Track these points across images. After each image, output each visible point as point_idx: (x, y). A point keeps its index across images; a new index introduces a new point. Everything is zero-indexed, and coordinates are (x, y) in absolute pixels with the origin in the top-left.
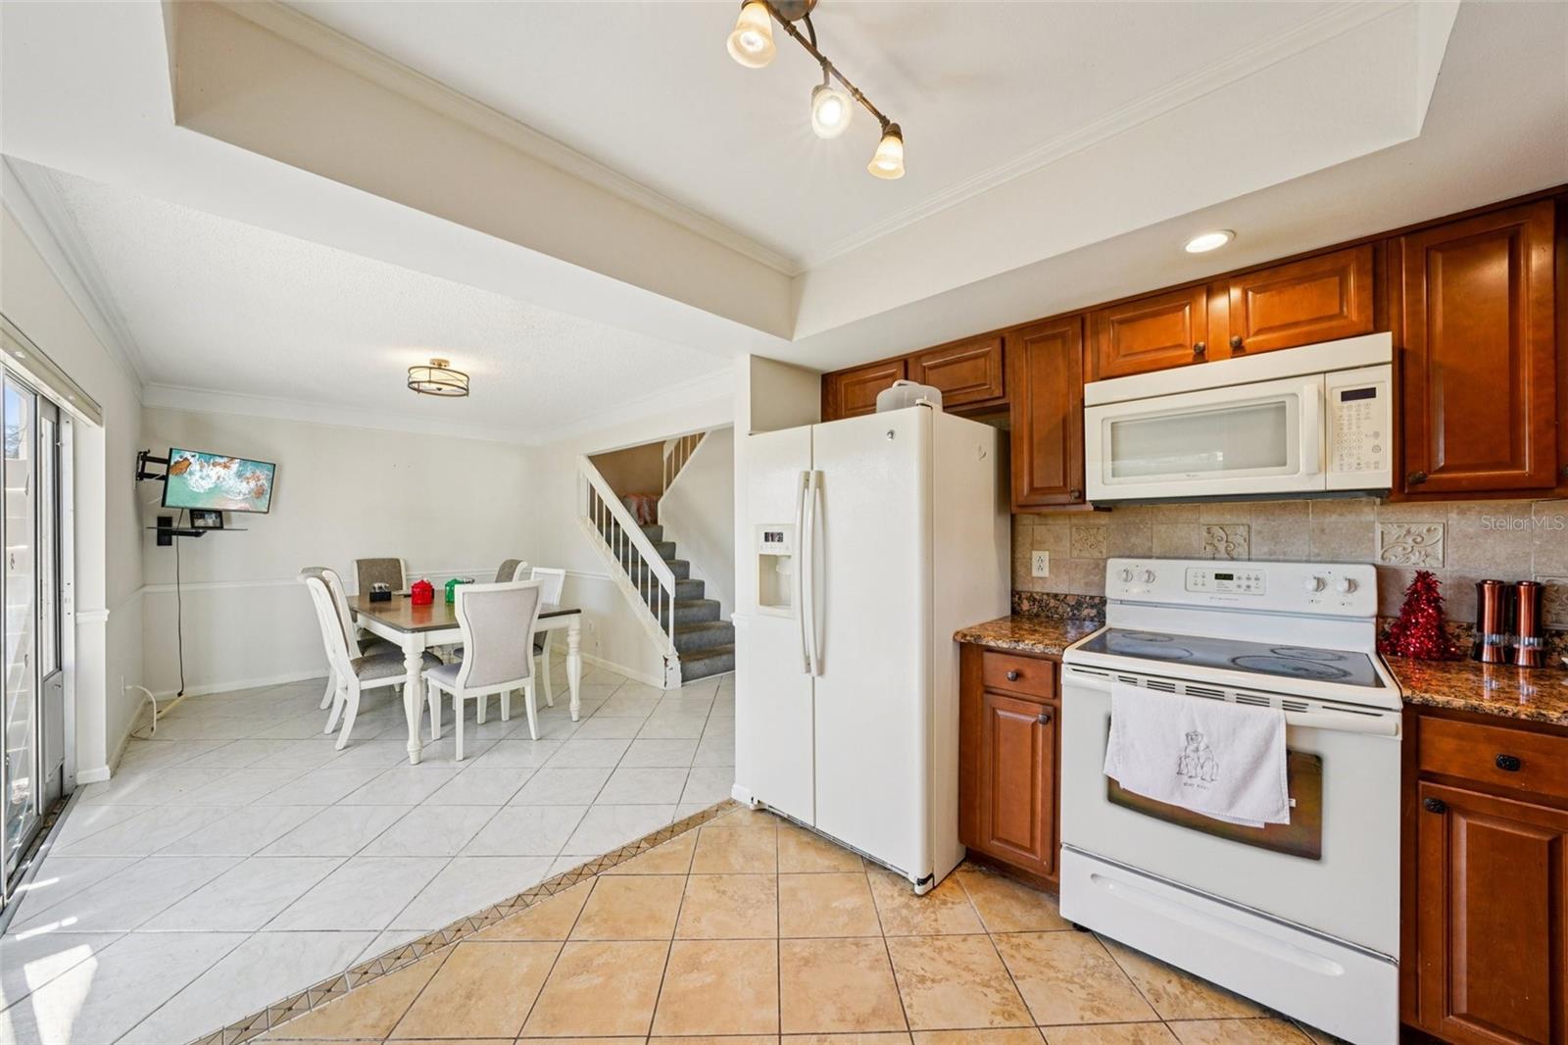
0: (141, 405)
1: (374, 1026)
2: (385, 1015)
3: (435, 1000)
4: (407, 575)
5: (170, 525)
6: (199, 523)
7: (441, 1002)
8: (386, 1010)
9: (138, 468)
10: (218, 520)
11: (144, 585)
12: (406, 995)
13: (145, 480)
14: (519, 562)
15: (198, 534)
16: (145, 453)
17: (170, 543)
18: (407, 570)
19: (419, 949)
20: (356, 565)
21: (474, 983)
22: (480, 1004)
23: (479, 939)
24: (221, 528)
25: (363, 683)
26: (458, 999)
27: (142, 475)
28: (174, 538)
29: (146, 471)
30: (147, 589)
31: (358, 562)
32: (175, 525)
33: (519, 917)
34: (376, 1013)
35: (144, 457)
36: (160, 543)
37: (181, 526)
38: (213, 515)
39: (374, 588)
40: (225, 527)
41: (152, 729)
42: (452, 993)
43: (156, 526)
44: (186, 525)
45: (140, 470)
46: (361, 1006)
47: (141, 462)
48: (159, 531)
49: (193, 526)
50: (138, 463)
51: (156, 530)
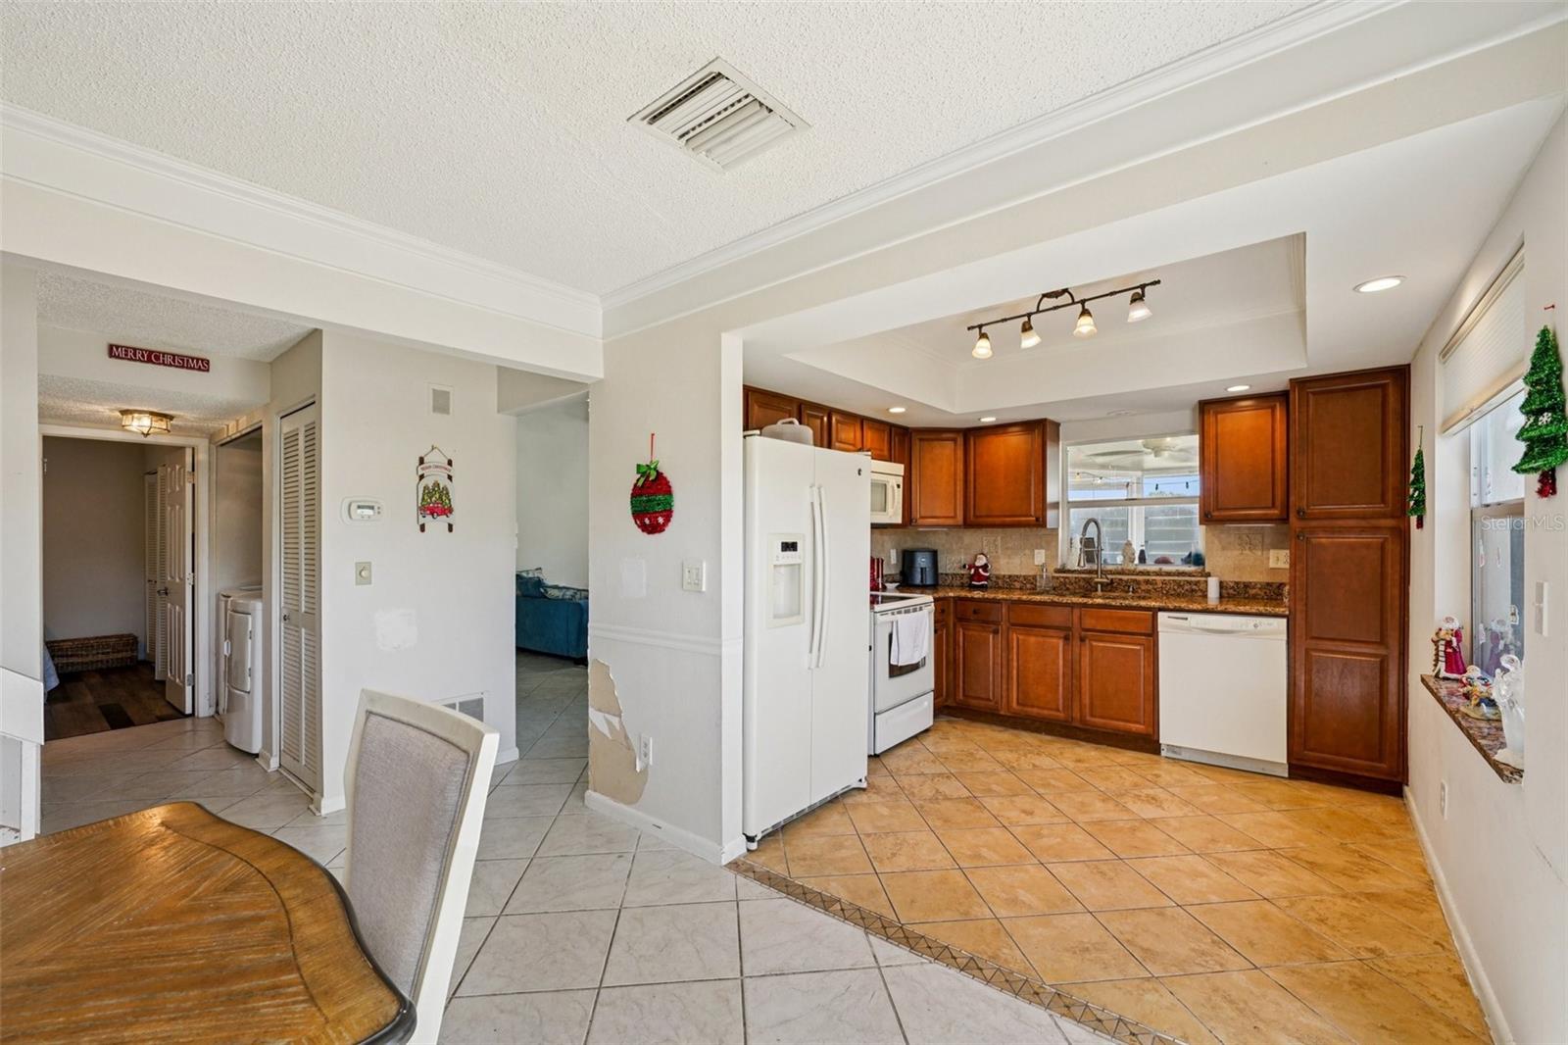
1: (1157, 991)
2: (1144, 990)
3: (1106, 968)
7: (1104, 963)
8: (1141, 992)
12: (1120, 988)
19: (1077, 1011)
21: (1075, 953)
22: (1086, 940)
23: (1034, 973)
26: (1094, 955)
33: (990, 957)
34: (1148, 997)
42: (1092, 960)
46: (1154, 1013)
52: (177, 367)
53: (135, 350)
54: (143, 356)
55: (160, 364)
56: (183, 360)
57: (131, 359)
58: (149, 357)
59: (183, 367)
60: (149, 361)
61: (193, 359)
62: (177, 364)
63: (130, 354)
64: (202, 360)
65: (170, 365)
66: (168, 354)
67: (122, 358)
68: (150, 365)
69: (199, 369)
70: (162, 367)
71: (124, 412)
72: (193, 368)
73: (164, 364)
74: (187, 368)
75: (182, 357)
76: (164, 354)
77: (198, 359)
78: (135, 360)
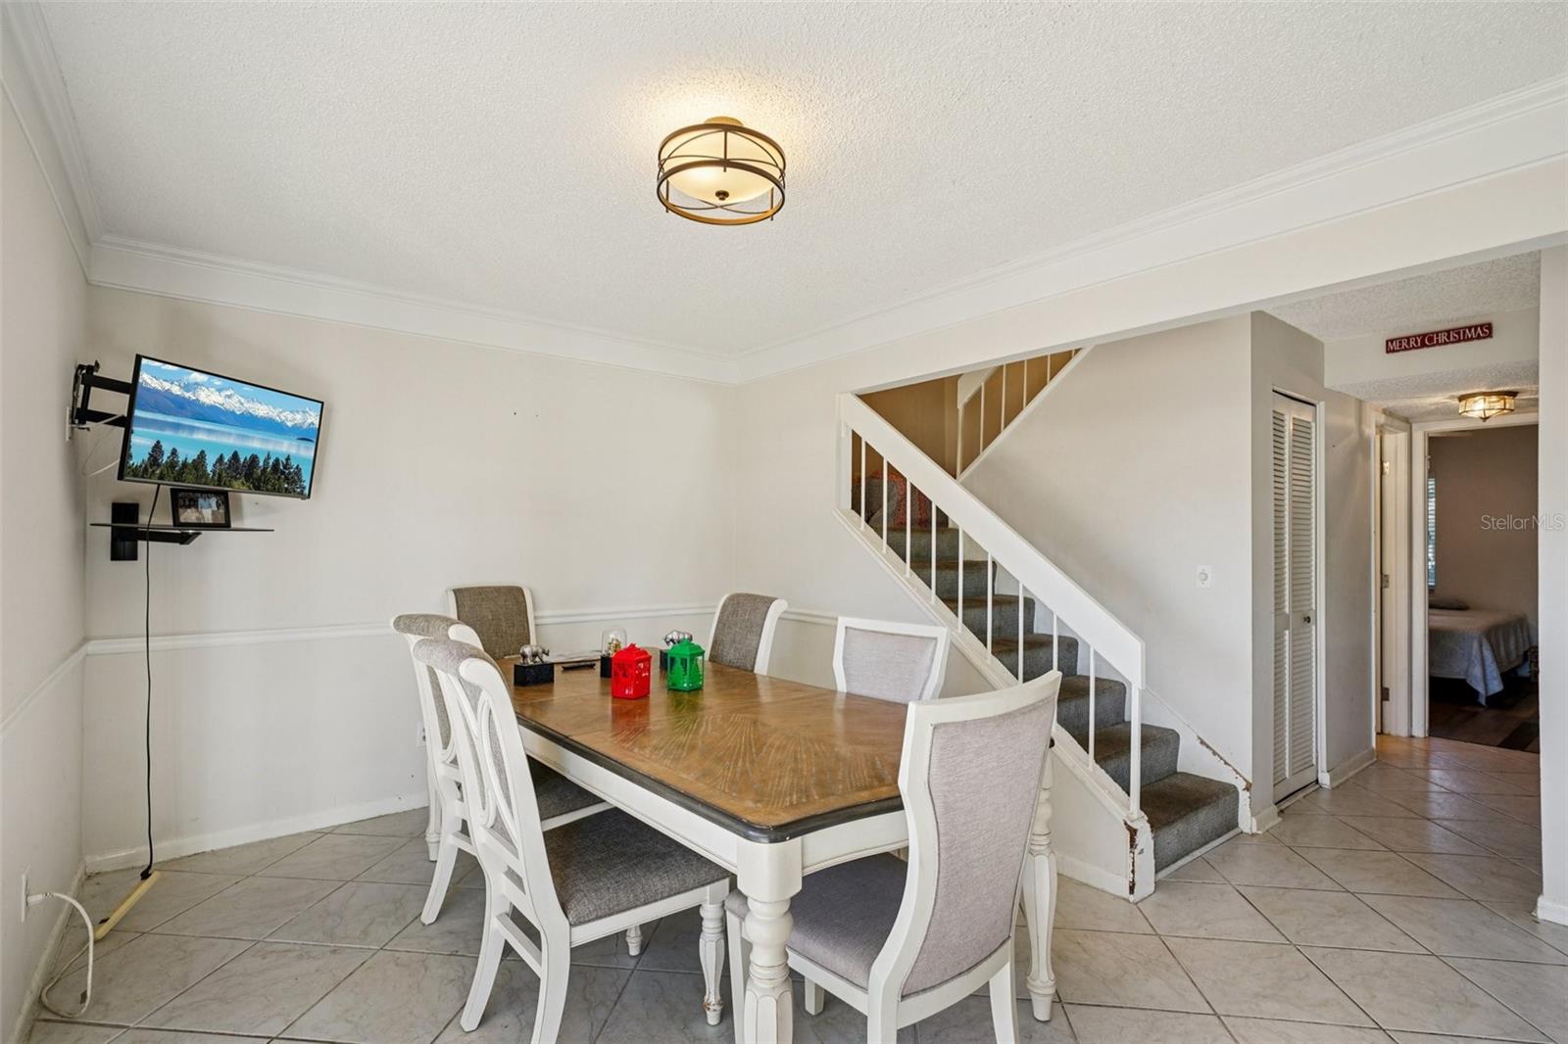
0: (88, 282)
4: (535, 618)
5: (135, 520)
6: (189, 515)
9: (75, 399)
10: (222, 511)
11: (86, 640)
13: (89, 424)
14: (771, 600)
15: (184, 539)
16: (90, 369)
17: (134, 557)
18: (535, 609)
20: (452, 597)
24: (226, 526)
25: (577, 930)
27: (82, 415)
28: (142, 545)
29: (91, 407)
30: (91, 647)
31: (457, 592)
32: (143, 519)
35: (88, 377)
36: (116, 555)
37: (155, 521)
38: (213, 501)
39: (524, 656)
40: (233, 525)
41: (84, 996)
43: (109, 522)
44: (163, 520)
45: (79, 405)
47: (82, 387)
48: (114, 531)
49: (177, 523)
50: (75, 388)
51: (109, 529)
52: (1453, 342)
53: (1408, 338)
54: (1416, 342)
55: (1434, 345)
56: (1459, 334)
57: (1406, 349)
58: (1423, 341)
59: (1459, 341)
60: (1423, 345)
61: (1470, 328)
62: (1451, 339)
63: (1404, 344)
64: (1482, 326)
65: (1446, 343)
66: (1441, 332)
67: (1398, 351)
68: (1425, 350)
69: (1479, 337)
70: (1437, 348)
71: (1461, 398)
72: (1472, 339)
73: (1438, 344)
74: (1465, 340)
75: (1457, 331)
76: (1437, 333)
77: (1476, 327)
78: (1410, 349)
